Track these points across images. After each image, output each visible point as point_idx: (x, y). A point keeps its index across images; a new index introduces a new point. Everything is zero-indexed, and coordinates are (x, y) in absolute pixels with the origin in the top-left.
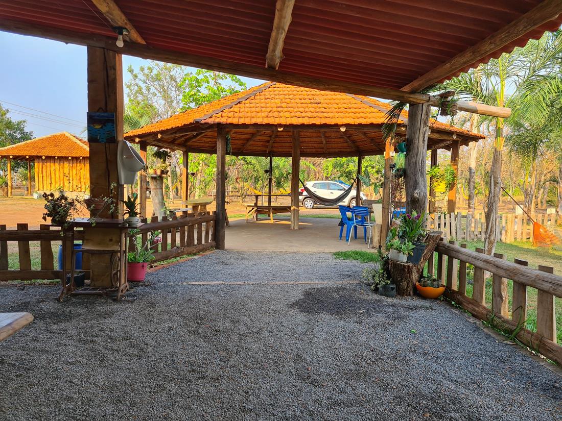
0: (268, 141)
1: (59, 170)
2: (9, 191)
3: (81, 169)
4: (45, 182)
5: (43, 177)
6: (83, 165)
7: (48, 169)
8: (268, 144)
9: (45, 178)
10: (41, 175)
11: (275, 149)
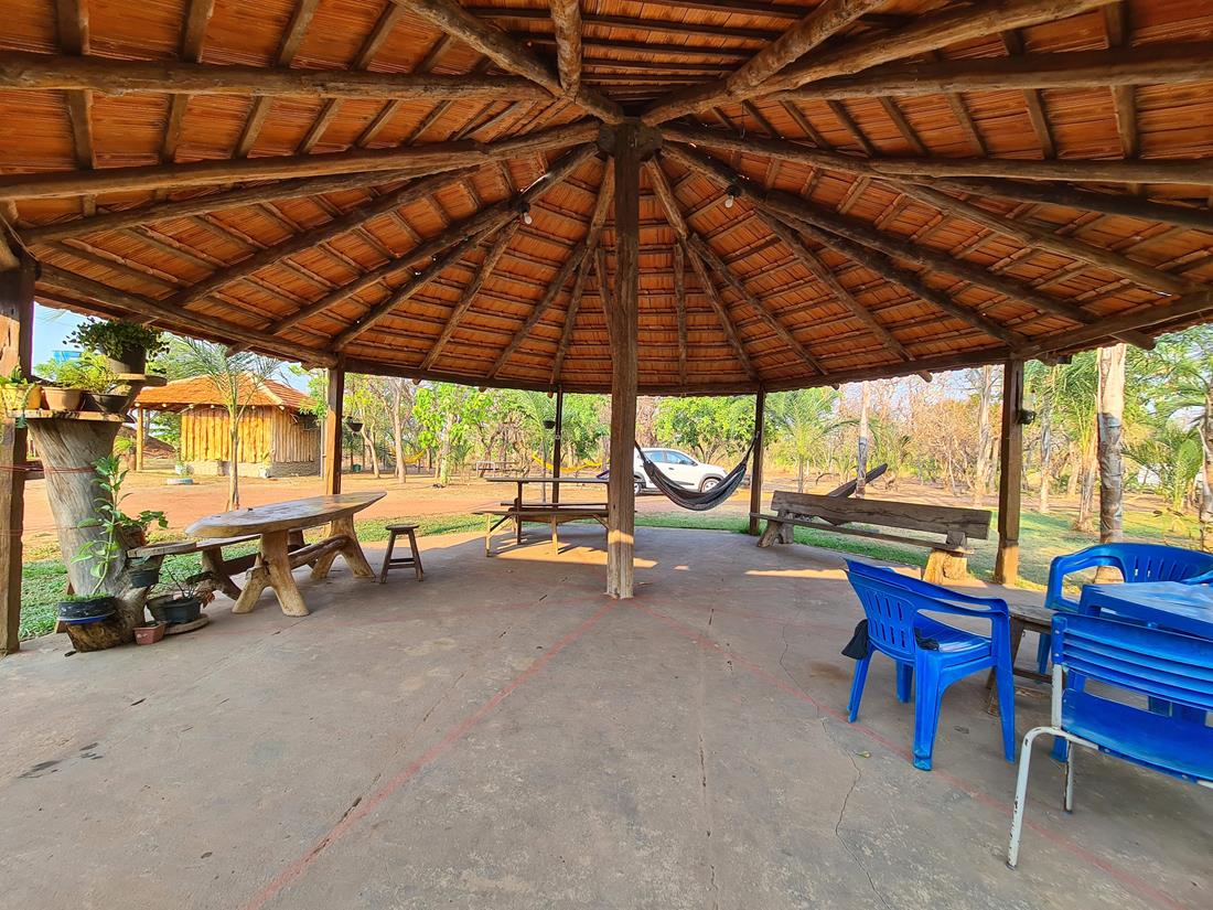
0: (552, 356)
1: (222, 428)
2: (138, 461)
3: (257, 426)
4: (197, 447)
5: (194, 438)
6: (260, 420)
7: (204, 426)
8: (552, 363)
9: (197, 440)
10: (190, 436)
11: (568, 376)
